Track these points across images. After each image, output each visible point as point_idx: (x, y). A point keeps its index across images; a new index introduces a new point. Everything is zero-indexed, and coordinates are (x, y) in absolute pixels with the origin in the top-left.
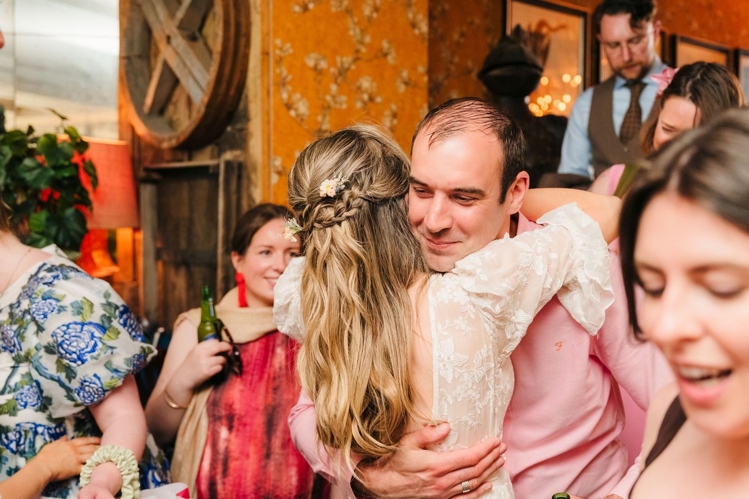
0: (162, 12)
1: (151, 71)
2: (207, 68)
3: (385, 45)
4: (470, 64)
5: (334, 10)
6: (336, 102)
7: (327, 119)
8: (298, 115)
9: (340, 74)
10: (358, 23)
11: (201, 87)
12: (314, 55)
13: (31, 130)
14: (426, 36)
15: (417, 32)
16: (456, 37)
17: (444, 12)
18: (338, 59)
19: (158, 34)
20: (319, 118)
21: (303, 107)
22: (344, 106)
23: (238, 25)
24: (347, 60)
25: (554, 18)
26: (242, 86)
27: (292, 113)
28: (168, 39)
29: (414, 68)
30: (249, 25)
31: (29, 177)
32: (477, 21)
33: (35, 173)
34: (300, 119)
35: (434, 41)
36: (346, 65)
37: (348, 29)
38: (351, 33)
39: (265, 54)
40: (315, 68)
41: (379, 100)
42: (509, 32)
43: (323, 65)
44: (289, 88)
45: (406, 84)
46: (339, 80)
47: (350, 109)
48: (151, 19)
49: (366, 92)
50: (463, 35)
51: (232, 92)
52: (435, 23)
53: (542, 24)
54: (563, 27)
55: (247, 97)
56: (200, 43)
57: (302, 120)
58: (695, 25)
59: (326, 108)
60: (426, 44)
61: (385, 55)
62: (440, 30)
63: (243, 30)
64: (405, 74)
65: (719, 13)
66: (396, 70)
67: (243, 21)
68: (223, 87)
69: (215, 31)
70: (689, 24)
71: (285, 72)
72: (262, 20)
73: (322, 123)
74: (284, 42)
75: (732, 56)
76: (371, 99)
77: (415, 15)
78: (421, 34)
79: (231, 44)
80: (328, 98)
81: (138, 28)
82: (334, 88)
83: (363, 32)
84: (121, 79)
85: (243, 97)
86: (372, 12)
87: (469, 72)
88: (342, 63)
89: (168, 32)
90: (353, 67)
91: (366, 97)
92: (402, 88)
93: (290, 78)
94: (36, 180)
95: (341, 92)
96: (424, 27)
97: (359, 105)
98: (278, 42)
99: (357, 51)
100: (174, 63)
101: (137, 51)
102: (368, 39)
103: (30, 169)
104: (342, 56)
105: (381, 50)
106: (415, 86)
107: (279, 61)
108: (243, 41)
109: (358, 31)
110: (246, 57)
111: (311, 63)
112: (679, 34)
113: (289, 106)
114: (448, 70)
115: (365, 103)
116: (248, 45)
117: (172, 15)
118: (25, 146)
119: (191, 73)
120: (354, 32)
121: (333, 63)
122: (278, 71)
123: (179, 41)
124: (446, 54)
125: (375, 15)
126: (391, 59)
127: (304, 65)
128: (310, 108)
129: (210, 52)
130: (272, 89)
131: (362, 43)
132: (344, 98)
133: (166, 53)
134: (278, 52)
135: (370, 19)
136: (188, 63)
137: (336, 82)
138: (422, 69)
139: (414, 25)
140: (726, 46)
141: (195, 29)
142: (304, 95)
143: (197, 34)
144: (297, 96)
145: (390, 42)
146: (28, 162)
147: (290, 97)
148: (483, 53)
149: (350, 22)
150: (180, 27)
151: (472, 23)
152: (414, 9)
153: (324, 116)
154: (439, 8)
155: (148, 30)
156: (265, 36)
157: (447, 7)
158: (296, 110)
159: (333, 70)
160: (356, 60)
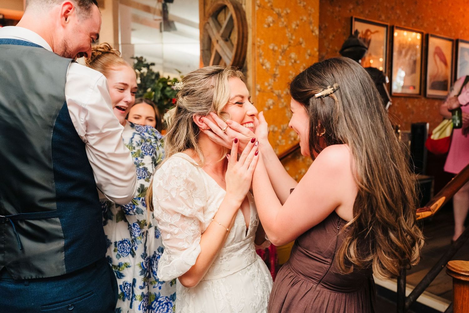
0: (215, 31)
1: (211, 54)
2: (232, 51)
3: (301, 40)
4: (336, 48)
5: (280, 26)
6: (281, 63)
7: (278, 70)
8: (266, 68)
9: (283, 52)
10: (290, 32)
11: (230, 59)
12: (272, 44)
13: (169, 77)
14: (318, 36)
15: (314, 34)
16: (331, 37)
17: (326, 27)
18: (282, 46)
19: (214, 40)
20: (275, 69)
21: (268, 65)
22: (284, 65)
23: (243, 33)
24: (285, 46)
25: (373, 28)
26: (245, 58)
27: (264, 67)
28: (217, 41)
29: (312, 49)
30: (247, 33)
31: (168, 94)
32: (340, 30)
33: (171, 93)
34: (267, 70)
35: (321, 39)
36: (285, 48)
37: (286, 34)
38: (287, 35)
39: (254, 44)
40: (273, 50)
41: (298, 62)
42: (353, 33)
43: (276, 48)
44: (263, 57)
45: (310, 55)
46: (283, 54)
47: (287, 66)
48: (211, 34)
49: (293, 59)
50: (333, 36)
51: (241, 60)
52: (322, 32)
53: (368, 31)
54: (377, 32)
55: (247, 62)
56: (229, 43)
57: (268, 70)
58: (438, 29)
59: (277, 65)
60: (318, 39)
61: (301, 44)
62: (324, 35)
63: (245, 35)
64: (309, 51)
65: (450, 24)
66: (305, 50)
67: (245, 32)
68: (238, 58)
69: (235, 37)
70: (435, 29)
71: (261, 51)
72: (253, 31)
73: (276, 71)
74: (261, 39)
75: (455, 42)
76: (295, 62)
77: (313, 28)
78: (316, 35)
79: (241, 41)
80: (278, 61)
81: (206, 39)
82: (280, 57)
83: (292, 35)
84: (201, 59)
85: (245, 62)
86: (296, 26)
87: (336, 51)
88: (284, 47)
89: (217, 39)
90: (288, 49)
91: (293, 61)
92: (308, 57)
93: (263, 54)
94: (171, 95)
95: (283, 59)
96: (317, 32)
97: (290, 64)
98: (259, 39)
99: (290, 42)
100: (220, 51)
101: (206, 47)
102: (294, 38)
103: (169, 91)
104: (283, 44)
105: (299, 42)
106: (313, 56)
107: (259, 47)
108: (245, 40)
109: (290, 34)
110: (246, 46)
111: (271, 47)
112: (430, 33)
113: (263, 65)
114: (327, 51)
115: (293, 63)
116: (247, 41)
117: (218, 32)
118: (167, 83)
119: (226, 54)
120: (288, 35)
121: (280, 47)
122: (258, 51)
123: (221, 42)
124: (326, 44)
125: (297, 28)
126: (303, 46)
127: (269, 49)
128: (271, 65)
129: (233, 45)
130: (256, 58)
131: (291, 39)
132: (284, 61)
133: (217, 47)
134: (258, 43)
135: (295, 29)
136: (225, 50)
137: (281, 55)
138: (316, 49)
139: (313, 31)
140: (452, 38)
141: (227, 37)
142: (268, 60)
143: (228, 39)
144: (266, 61)
145: (303, 39)
146: (168, 89)
147: (263, 61)
148: (342, 43)
149: (286, 31)
150: (222, 36)
151: (337, 31)
152: (313, 25)
153: (276, 69)
154: (324, 25)
155: (210, 39)
156: (254, 37)
157: (327, 25)
158: (266, 66)
159: (280, 50)
160: (289, 46)
